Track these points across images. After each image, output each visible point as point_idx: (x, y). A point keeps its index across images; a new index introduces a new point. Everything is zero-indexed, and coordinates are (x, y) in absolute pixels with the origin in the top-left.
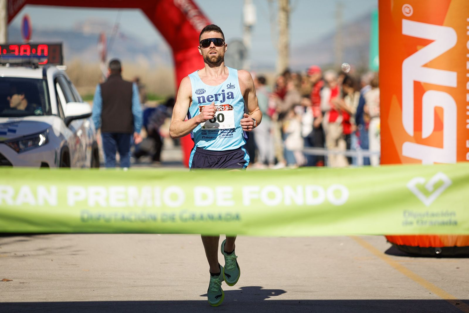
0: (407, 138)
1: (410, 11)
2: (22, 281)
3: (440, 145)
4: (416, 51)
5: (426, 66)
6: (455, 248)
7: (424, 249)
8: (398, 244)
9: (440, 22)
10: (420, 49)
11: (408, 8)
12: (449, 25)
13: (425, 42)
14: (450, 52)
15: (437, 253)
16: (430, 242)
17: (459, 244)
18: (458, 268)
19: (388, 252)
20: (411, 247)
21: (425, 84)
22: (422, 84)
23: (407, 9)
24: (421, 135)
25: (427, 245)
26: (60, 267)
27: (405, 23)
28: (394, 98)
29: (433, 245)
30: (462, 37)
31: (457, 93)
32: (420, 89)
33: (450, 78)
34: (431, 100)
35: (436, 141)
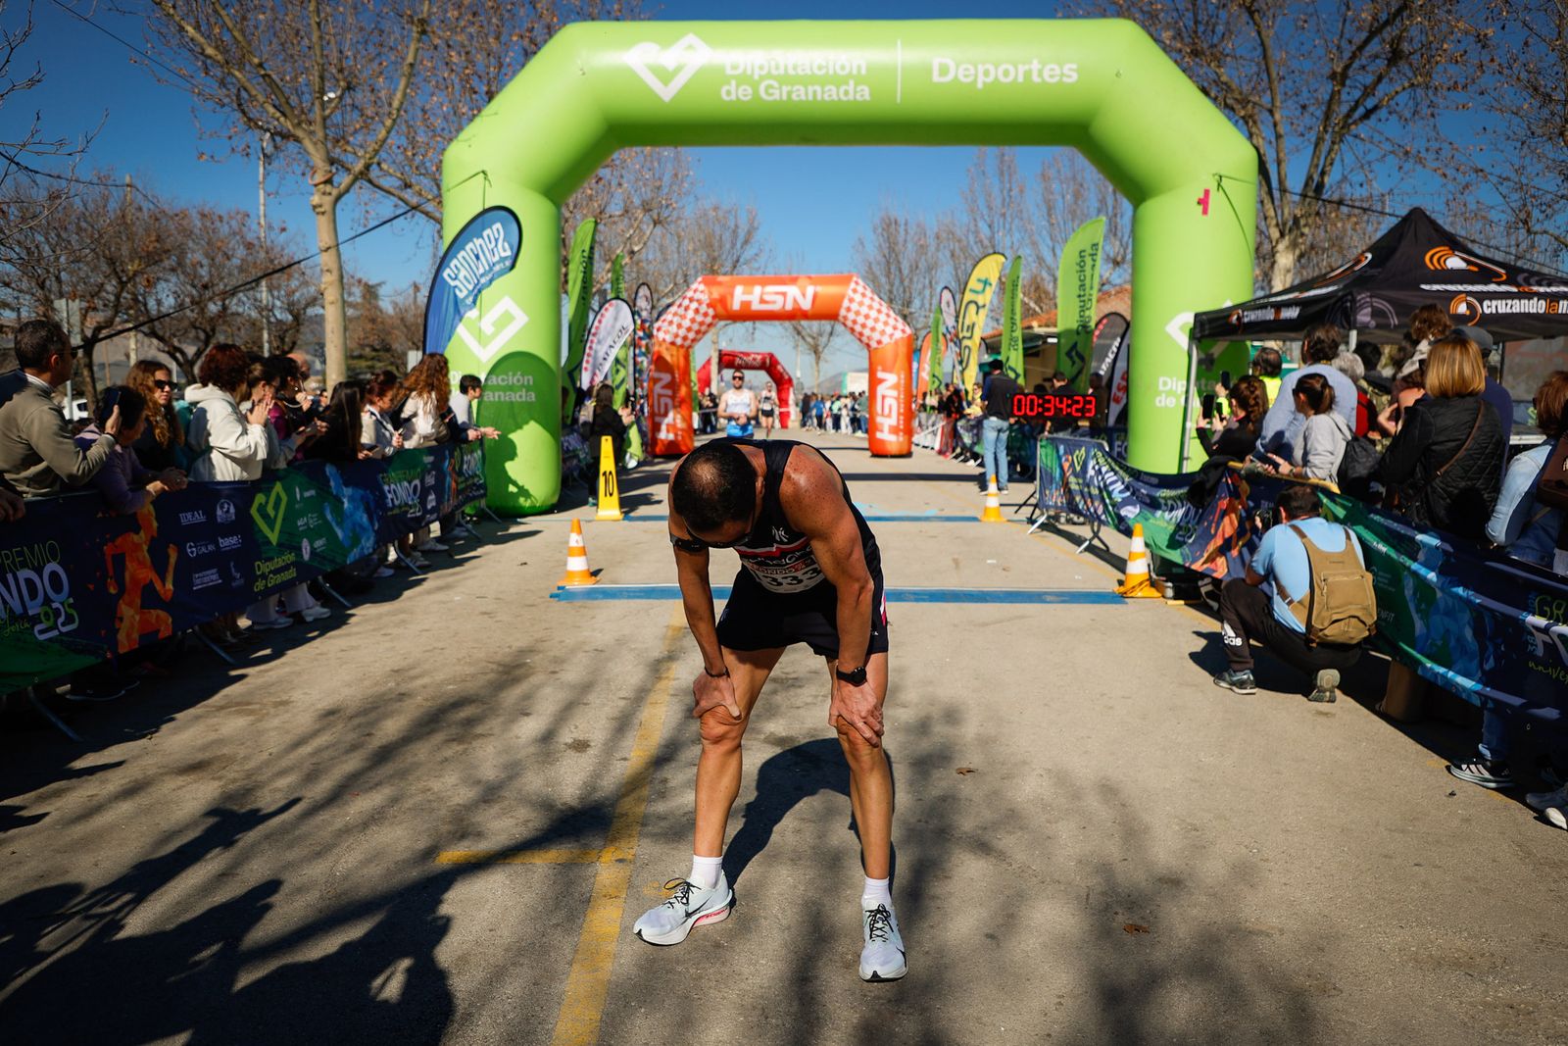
7: (884, 455)
10: (885, 382)
11: (881, 368)
15: (890, 457)
17: (895, 454)
20: (880, 455)
27: (880, 373)
29: (888, 454)
30: (899, 378)
31: (897, 399)
32: (884, 397)
33: (894, 393)
34: (888, 401)
35: (889, 416)
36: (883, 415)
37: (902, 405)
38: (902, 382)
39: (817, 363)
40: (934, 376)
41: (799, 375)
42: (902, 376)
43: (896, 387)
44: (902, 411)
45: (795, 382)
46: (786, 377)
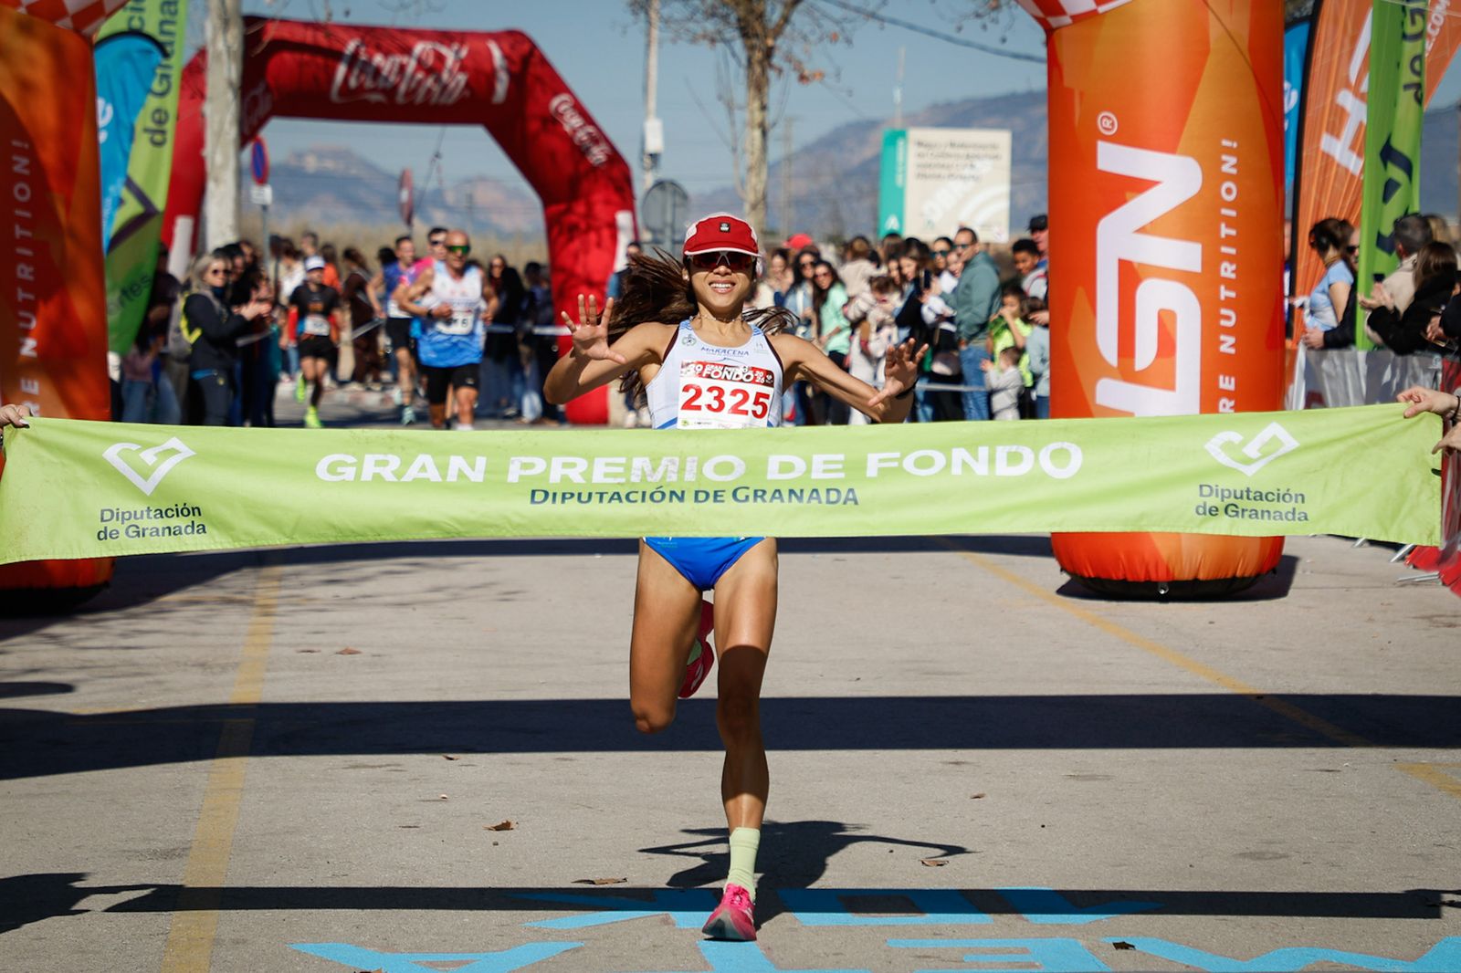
0: (1106, 371)
1: (1113, 124)
2: (375, 652)
3: (1169, 385)
4: (1123, 201)
5: (1142, 230)
6: (1196, 581)
7: (1137, 584)
8: (1086, 575)
9: (1170, 148)
10: (1132, 198)
11: (1109, 118)
12: (1186, 153)
13: (1140, 186)
14: (1187, 205)
15: (1163, 592)
16: (1147, 572)
17: (1202, 576)
18: (1211, 623)
19: (1064, 591)
20: (1110, 581)
21: (1140, 264)
22: (1136, 266)
23: (1107, 122)
24: (1133, 365)
25: (1142, 578)
26: (437, 623)
27: (1102, 147)
28: (1081, 292)
29: (1154, 578)
30: (1212, 176)
31: (1203, 283)
32: (1130, 276)
33: (1188, 255)
34: (1153, 297)
35: (1161, 376)
36: (1127, 372)
37: (1230, 318)
38: (1229, 190)
39: (759, 86)
40: (1388, 154)
41: (654, 143)
42: (1229, 164)
43: (1195, 218)
44: (1227, 345)
45: (643, 181)
46: (598, 155)
